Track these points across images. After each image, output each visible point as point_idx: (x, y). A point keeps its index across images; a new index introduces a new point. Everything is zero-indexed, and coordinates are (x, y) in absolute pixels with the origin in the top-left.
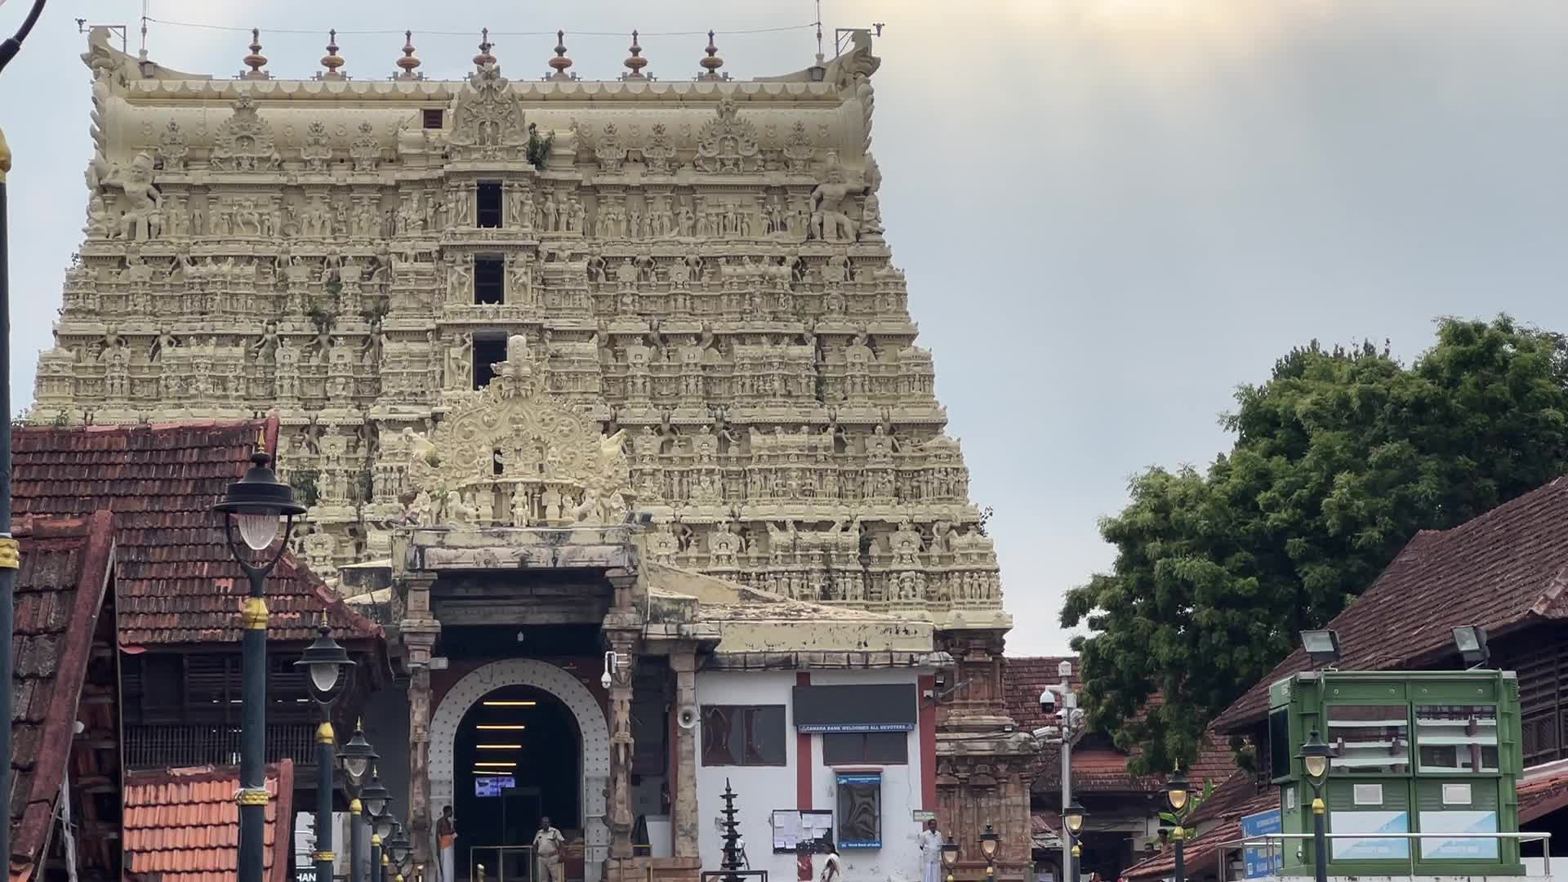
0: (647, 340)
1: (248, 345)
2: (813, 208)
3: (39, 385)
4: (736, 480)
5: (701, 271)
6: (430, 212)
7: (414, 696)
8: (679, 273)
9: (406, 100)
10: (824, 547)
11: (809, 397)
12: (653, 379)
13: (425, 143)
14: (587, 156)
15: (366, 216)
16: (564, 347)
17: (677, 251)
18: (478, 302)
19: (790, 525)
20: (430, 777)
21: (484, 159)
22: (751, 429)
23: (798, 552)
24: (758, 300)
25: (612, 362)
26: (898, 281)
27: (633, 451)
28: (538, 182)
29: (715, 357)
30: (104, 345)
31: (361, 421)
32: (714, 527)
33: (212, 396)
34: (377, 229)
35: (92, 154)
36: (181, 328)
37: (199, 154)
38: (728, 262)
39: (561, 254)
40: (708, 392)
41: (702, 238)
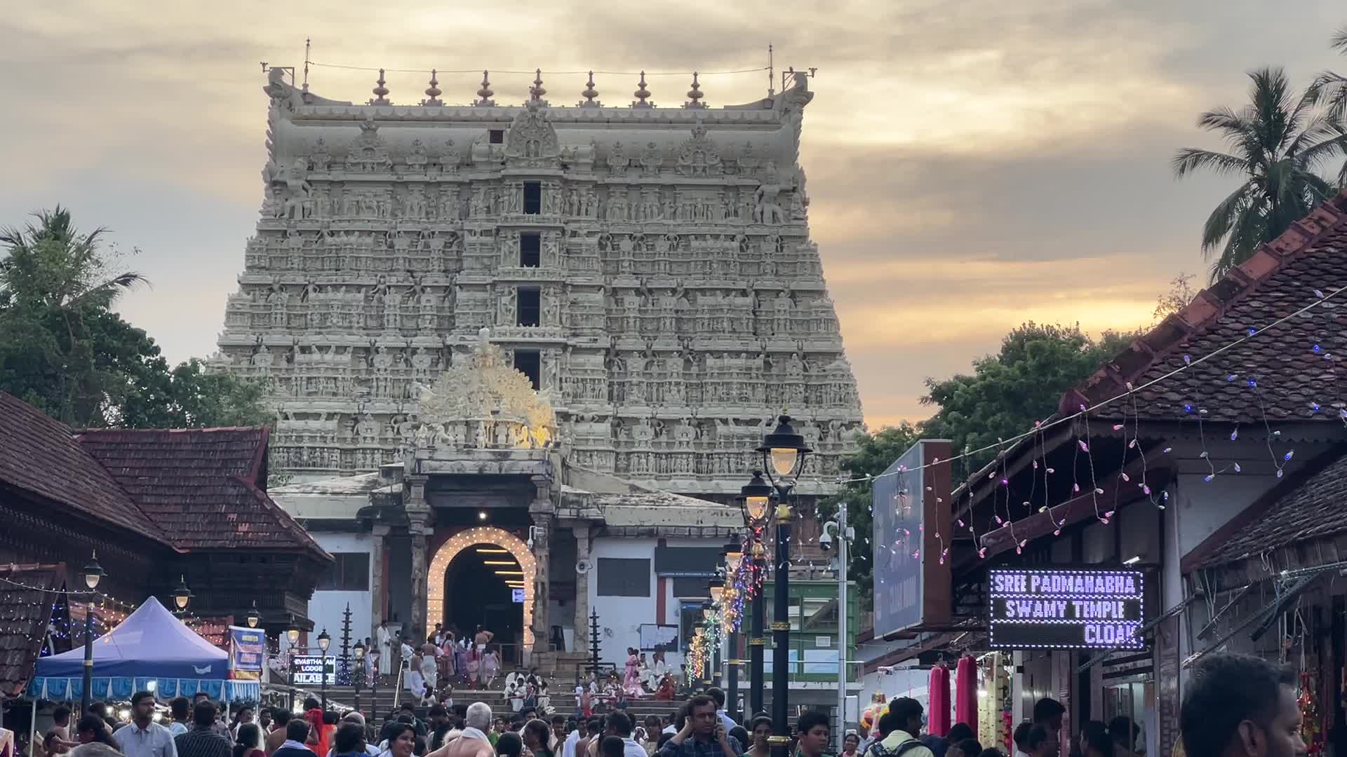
0: (638, 292)
1: (367, 292)
2: (757, 202)
3: (228, 318)
4: (695, 390)
5: (678, 244)
6: (492, 201)
8: (662, 246)
9: (480, 121)
10: (753, 437)
11: (748, 333)
12: (641, 319)
13: (490, 154)
14: (601, 163)
15: (449, 202)
16: (580, 297)
17: (662, 231)
18: (522, 266)
19: (731, 421)
21: (529, 166)
22: (707, 355)
23: (735, 440)
24: (715, 266)
25: (614, 307)
26: (813, 253)
27: (626, 368)
28: (566, 181)
29: (685, 304)
30: (271, 290)
31: (441, 345)
32: (678, 421)
33: (340, 327)
34: (457, 211)
35: (268, 159)
36: (322, 280)
37: (339, 159)
38: (696, 238)
39: (581, 232)
40: (679, 329)
41: (679, 221)
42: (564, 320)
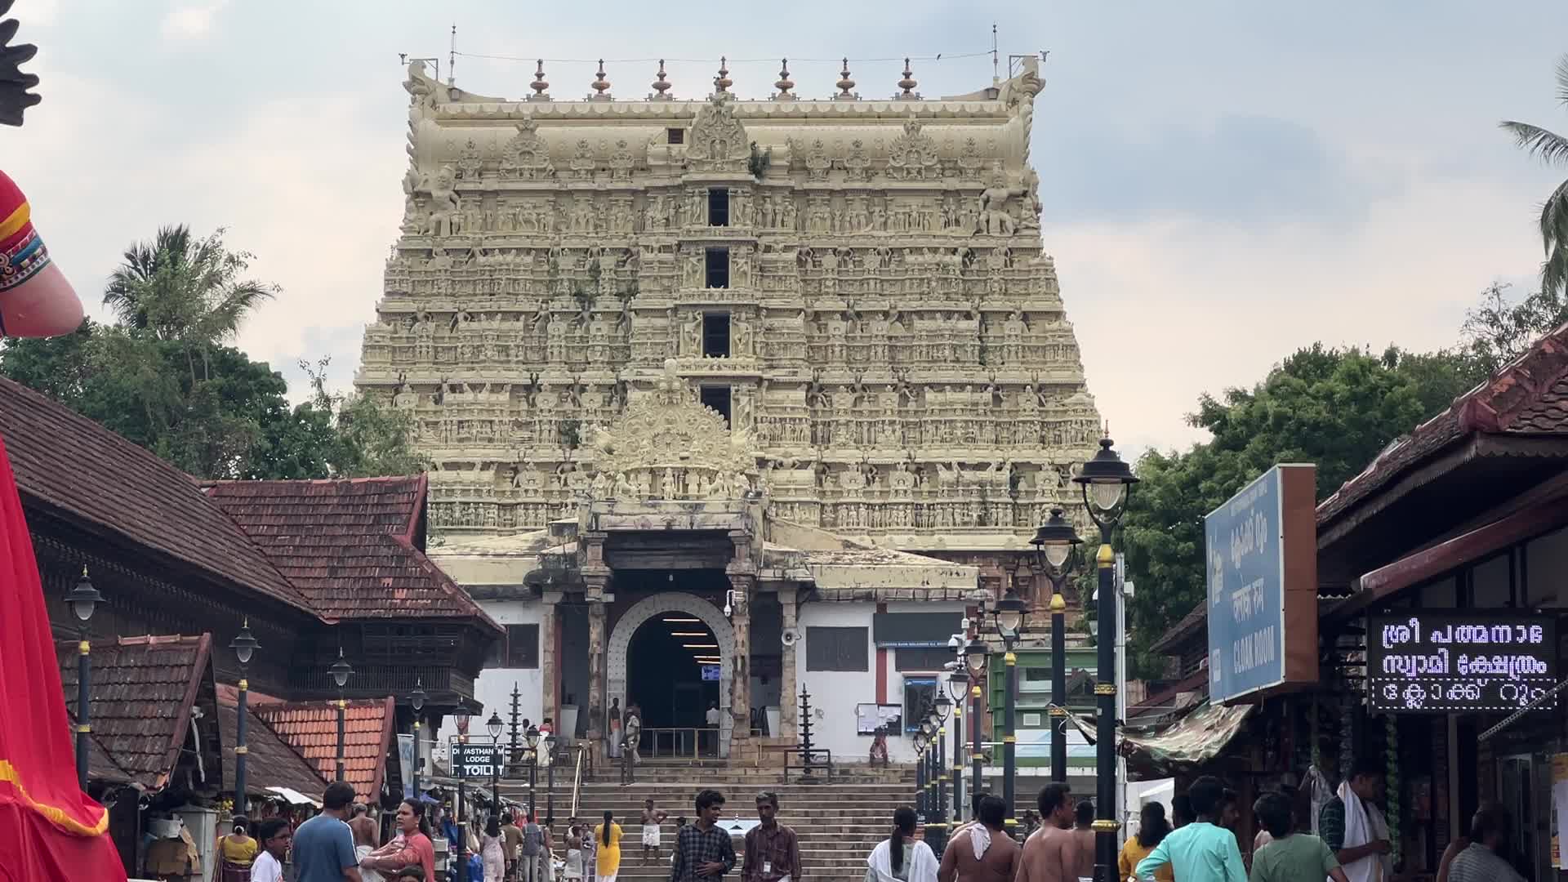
0: (844, 316)
1: (526, 320)
2: (981, 209)
3: (365, 352)
4: (912, 429)
5: (890, 259)
6: (672, 212)
7: (592, 620)
8: (872, 262)
9: (656, 118)
10: (981, 484)
11: (974, 362)
12: (848, 347)
13: (669, 156)
14: (798, 164)
15: (621, 214)
16: (776, 322)
17: (869, 244)
18: (708, 287)
19: (955, 466)
20: (610, 677)
21: (715, 170)
22: (926, 388)
23: (960, 488)
24: (934, 284)
25: (816, 333)
26: (1048, 268)
27: (831, 405)
28: (757, 188)
29: (899, 330)
30: (415, 319)
31: (614, 381)
32: (894, 467)
33: (495, 361)
34: (630, 225)
35: (409, 166)
36: (474, 307)
37: (491, 165)
38: (911, 252)
39: (776, 246)
40: (893, 358)
41: (891, 232)
42: (758, 350)
